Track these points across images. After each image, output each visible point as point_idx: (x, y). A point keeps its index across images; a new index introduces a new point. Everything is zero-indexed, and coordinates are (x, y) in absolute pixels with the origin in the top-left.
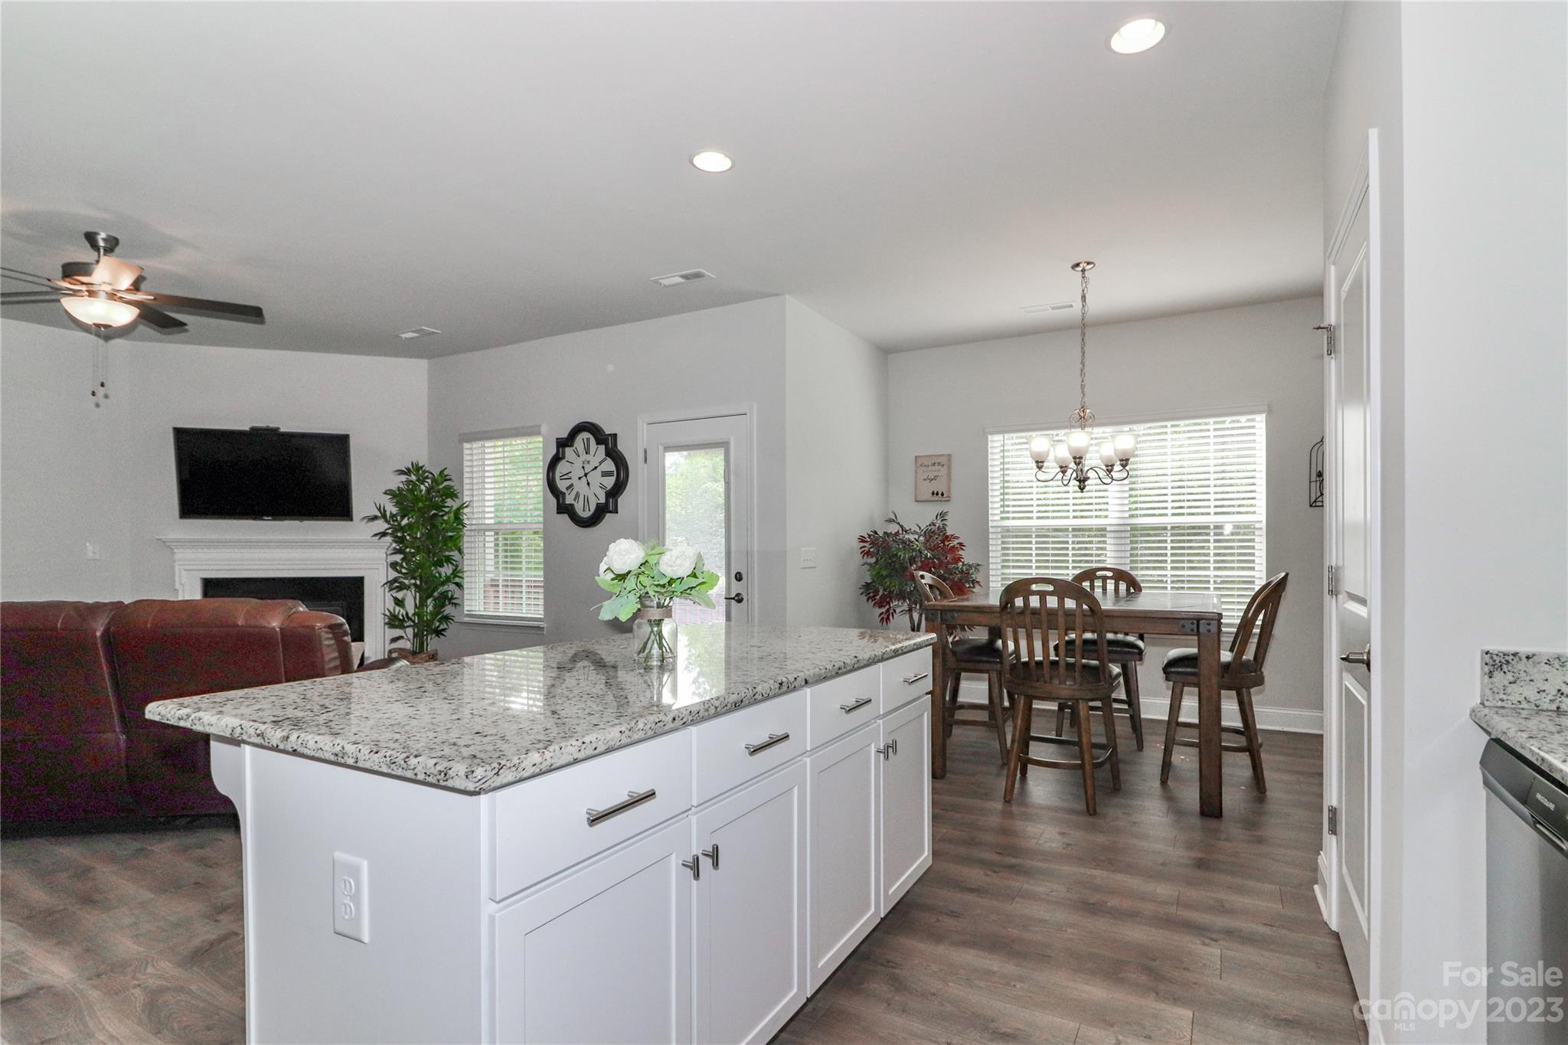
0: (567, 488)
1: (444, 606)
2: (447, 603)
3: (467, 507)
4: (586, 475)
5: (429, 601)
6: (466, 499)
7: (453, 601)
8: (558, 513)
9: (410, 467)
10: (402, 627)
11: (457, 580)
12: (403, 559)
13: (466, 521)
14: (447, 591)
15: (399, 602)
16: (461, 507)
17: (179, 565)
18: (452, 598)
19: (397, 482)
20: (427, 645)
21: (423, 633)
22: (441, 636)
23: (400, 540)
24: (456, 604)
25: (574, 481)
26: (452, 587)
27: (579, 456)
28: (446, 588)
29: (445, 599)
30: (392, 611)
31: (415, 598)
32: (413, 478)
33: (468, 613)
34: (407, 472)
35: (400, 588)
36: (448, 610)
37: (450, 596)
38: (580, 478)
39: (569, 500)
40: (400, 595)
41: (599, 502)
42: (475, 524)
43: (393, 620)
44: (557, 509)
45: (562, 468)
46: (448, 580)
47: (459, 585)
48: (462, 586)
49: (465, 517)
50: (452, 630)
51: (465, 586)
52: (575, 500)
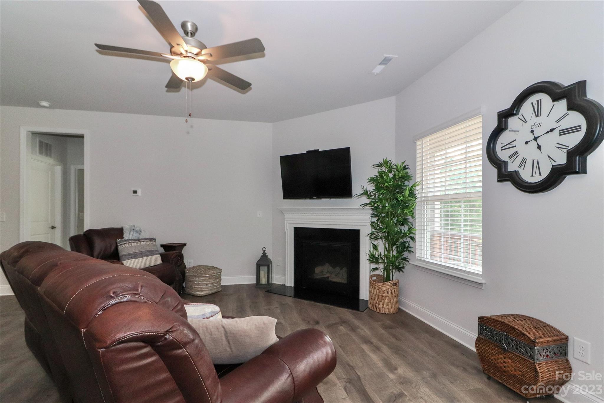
0: (510, 157)
1: (403, 251)
2: (405, 249)
3: (418, 185)
4: (536, 139)
5: (394, 247)
6: (418, 180)
7: (409, 249)
8: (499, 181)
9: (382, 162)
10: (377, 262)
11: (412, 235)
12: (378, 220)
13: (418, 195)
14: (405, 242)
15: (375, 247)
16: (414, 185)
17: (286, 221)
18: (408, 247)
19: (375, 172)
20: (393, 275)
21: (389, 268)
22: (400, 271)
23: (376, 209)
24: (410, 251)
25: (520, 147)
26: (408, 239)
27: (526, 122)
28: (404, 240)
29: (404, 248)
30: (372, 252)
31: (385, 245)
32: (384, 169)
33: (419, 258)
34: (380, 165)
35: (376, 238)
36: (406, 254)
37: (407, 245)
38: (526, 143)
39: (512, 167)
40: (376, 243)
41: (554, 164)
42: (424, 197)
43: (372, 258)
44: (499, 177)
45: (504, 138)
46: (405, 236)
47: (413, 239)
48: (415, 239)
49: (417, 192)
50: (408, 268)
51: (417, 240)
52: (520, 166)
